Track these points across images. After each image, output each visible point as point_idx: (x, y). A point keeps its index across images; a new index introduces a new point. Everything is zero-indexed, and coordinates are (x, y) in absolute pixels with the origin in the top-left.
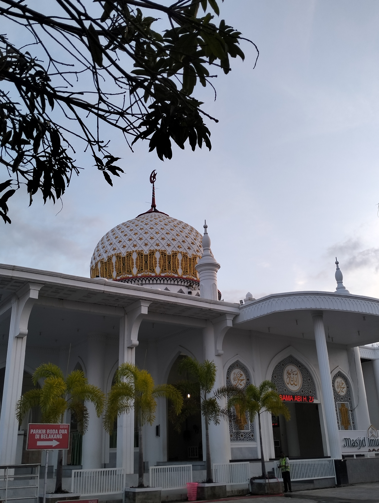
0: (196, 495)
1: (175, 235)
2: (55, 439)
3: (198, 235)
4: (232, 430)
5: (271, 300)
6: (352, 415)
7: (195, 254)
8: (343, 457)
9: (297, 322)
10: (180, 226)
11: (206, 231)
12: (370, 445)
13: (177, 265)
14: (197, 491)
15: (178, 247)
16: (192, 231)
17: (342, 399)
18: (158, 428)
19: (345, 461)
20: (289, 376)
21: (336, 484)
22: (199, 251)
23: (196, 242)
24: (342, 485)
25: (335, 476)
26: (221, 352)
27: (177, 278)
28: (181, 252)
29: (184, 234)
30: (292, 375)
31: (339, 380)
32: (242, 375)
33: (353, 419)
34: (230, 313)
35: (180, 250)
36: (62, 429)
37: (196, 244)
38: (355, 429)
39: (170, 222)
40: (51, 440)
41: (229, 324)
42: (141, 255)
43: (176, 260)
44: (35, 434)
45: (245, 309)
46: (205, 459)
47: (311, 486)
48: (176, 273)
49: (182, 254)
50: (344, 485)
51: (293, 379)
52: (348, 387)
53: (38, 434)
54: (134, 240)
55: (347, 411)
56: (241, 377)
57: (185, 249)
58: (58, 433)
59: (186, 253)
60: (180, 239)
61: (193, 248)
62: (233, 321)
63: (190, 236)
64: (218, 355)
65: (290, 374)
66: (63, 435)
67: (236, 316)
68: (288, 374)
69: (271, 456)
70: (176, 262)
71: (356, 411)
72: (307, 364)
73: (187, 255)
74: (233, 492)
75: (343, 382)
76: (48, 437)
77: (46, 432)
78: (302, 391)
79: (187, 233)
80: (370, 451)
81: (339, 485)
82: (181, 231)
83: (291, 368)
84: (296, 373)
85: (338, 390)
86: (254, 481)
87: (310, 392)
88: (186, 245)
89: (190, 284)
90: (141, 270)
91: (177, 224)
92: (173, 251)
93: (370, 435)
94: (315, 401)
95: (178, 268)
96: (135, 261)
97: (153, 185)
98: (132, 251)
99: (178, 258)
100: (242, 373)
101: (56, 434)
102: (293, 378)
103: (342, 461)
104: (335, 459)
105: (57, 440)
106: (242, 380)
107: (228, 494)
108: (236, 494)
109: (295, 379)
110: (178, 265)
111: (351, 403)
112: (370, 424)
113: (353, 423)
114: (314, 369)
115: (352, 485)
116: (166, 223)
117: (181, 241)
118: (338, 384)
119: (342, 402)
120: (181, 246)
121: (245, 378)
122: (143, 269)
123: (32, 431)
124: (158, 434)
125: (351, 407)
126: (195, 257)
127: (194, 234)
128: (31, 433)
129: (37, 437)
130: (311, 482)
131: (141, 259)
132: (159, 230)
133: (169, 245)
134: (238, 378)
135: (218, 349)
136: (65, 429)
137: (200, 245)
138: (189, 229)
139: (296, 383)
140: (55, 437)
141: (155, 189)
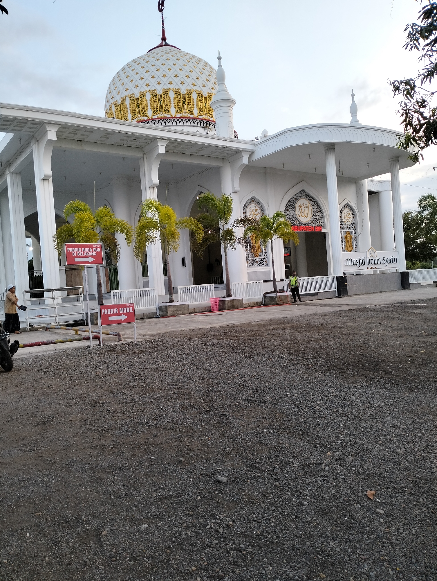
0: (218, 306)
1: (188, 71)
2: (90, 256)
3: (213, 70)
4: (248, 258)
5: (286, 134)
6: (356, 241)
7: (210, 92)
8: (344, 274)
9: (310, 156)
10: (193, 61)
11: (220, 63)
12: (369, 263)
13: (192, 105)
14: (219, 304)
15: (193, 85)
16: (206, 66)
17: (348, 227)
18: (183, 259)
19: (346, 277)
20: (301, 209)
21: (337, 295)
22: (214, 88)
23: (211, 78)
24: (342, 296)
25: (336, 290)
26: (238, 189)
27: (193, 119)
28: (196, 91)
29: (197, 70)
30: (303, 208)
31: (347, 211)
32: (257, 210)
33: (356, 245)
34: (246, 151)
35: (195, 88)
36: (95, 248)
37: (211, 81)
38: (356, 251)
39: (182, 57)
40: (87, 257)
41: (245, 161)
42: (155, 95)
43: (191, 100)
44: (72, 252)
45: (260, 146)
46: (225, 282)
47: (316, 297)
48: (192, 113)
49: (197, 92)
50: (343, 296)
51: (304, 212)
52: (354, 217)
53: (75, 252)
54: (146, 78)
55: (351, 237)
56: (256, 211)
57: (199, 86)
58: (93, 251)
59: (201, 91)
60: (194, 75)
61: (208, 86)
62: (249, 158)
63: (204, 71)
64: (235, 192)
65: (301, 207)
66: (97, 253)
67: (252, 153)
68: (299, 207)
69: (282, 277)
70: (191, 101)
71: (360, 238)
72: (318, 197)
73: (201, 93)
74: (249, 304)
75: (350, 212)
76: (84, 254)
77: (81, 250)
78: (312, 222)
79: (201, 68)
80: (368, 268)
81: (339, 296)
82: (195, 67)
83: (303, 201)
84: (307, 206)
85: (344, 220)
86: (266, 295)
87: (319, 222)
88: (200, 83)
89: (207, 125)
90: (156, 111)
91: (190, 58)
92: (187, 90)
93: (369, 255)
94: (323, 231)
95: (194, 108)
96: (149, 102)
97: (162, 14)
98: (145, 91)
99: (193, 97)
100: (257, 208)
101: (91, 252)
102: (304, 210)
103: (343, 277)
104: (337, 276)
105: (92, 257)
106: (257, 214)
107: (244, 306)
108: (252, 305)
109: (306, 211)
110: (194, 105)
111: (355, 231)
112: (371, 246)
113: (356, 248)
114: (324, 202)
115: (350, 296)
116: (178, 58)
117: (195, 78)
118: (345, 214)
119: (347, 231)
120: (196, 84)
121: (260, 212)
122: (157, 111)
123: (68, 249)
124: (184, 264)
125: (355, 234)
126: (210, 96)
127: (208, 69)
128: (68, 251)
129: (74, 254)
130: (316, 294)
131: (155, 99)
132: (171, 66)
133: (182, 83)
134: (254, 212)
135: (234, 186)
136: (98, 248)
137: (215, 81)
138: (202, 64)
139: (306, 215)
140: (90, 254)
141: (164, 18)
